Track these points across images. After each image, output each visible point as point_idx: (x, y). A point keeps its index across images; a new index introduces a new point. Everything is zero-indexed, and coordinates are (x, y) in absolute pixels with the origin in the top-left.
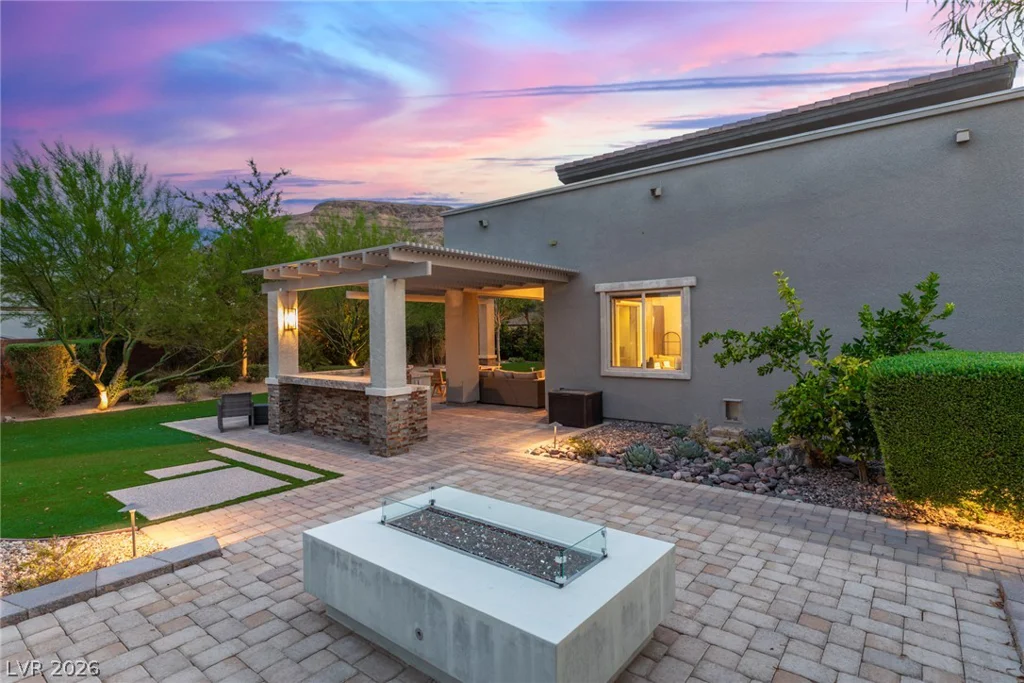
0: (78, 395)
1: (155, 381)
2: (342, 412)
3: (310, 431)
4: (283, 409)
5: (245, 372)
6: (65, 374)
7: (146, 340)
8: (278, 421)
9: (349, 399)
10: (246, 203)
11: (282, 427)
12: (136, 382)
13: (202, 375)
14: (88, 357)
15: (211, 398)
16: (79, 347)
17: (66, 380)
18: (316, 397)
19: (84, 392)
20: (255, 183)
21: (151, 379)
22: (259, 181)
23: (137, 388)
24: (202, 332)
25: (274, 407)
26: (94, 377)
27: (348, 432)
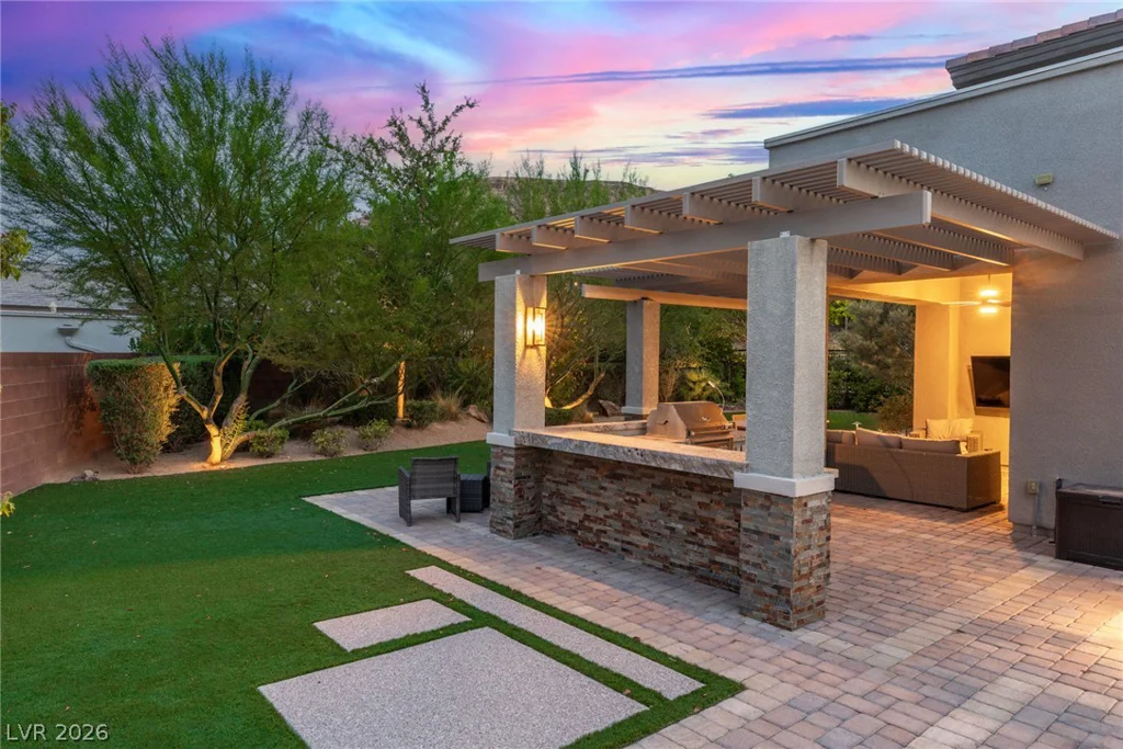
0: (180, 438)
1: (284, 422)
2: (642, 509)
3: (568, 538)
4: (519, 493)
5: (401, 413)
6: (166, 408)
7: (278, 359)
8: (510, 513)
9: (665, 486)
10: (413, 153)
11: (516, 526)
12: (258, 422)
13: (346, 416)
14: (197, 383)
15: (361, 452)
16: (184, 367)
17: (166, 417)
18: (583, 475)
19: (190, 437)
20: (425, 121)
21: (278, 417)
22: (430, 119)
23: (259, 433)
24: (354, 348)
25: (504, 488)
26: (205, 415)
27: (658, 551)
